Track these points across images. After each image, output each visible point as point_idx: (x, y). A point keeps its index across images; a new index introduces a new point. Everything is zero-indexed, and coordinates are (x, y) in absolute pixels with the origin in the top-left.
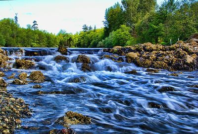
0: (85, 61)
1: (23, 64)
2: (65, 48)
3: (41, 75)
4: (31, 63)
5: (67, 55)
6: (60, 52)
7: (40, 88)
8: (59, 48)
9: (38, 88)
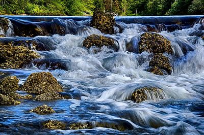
0: (158, 48)
1: (9, 55)
2: (109, 16)
3: (51, 81)
4: (28, 52)
5: (113, 32)
6: (98, 26)
7: (49, 113)
8: (94, 17)
9: (45, 113)
